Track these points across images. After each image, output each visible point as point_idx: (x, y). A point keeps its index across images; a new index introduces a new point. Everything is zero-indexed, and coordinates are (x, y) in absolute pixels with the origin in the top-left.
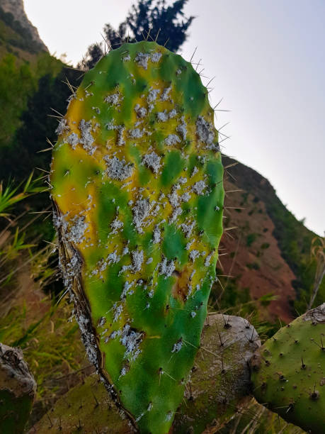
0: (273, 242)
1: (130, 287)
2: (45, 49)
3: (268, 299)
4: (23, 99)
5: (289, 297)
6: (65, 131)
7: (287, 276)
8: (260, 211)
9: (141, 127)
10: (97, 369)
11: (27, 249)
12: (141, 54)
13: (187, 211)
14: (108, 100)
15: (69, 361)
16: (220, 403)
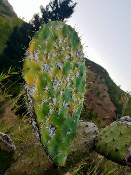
0: (107, 95)
1: (51, 111)
2: (16, 15)
3: (105, 117)
4: (7, 36)
5: (113, 117)
6: (28, 54)
7: (113, 109)
8: (103, 82)
9: (56, 52)
10: (39, 140)
11: (9, 97)
12: (56, 26)
13: (72, 83)
14: (44, 42)
15: (26, 141)
16: (84, 153)
